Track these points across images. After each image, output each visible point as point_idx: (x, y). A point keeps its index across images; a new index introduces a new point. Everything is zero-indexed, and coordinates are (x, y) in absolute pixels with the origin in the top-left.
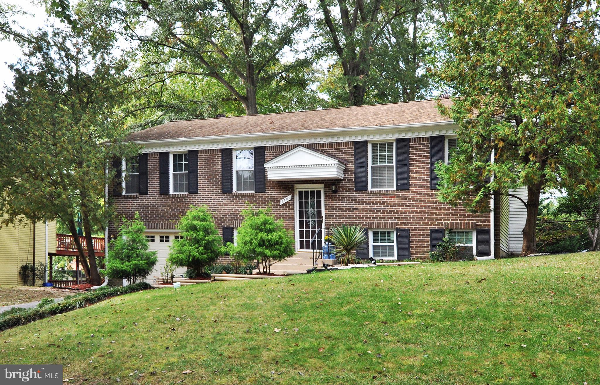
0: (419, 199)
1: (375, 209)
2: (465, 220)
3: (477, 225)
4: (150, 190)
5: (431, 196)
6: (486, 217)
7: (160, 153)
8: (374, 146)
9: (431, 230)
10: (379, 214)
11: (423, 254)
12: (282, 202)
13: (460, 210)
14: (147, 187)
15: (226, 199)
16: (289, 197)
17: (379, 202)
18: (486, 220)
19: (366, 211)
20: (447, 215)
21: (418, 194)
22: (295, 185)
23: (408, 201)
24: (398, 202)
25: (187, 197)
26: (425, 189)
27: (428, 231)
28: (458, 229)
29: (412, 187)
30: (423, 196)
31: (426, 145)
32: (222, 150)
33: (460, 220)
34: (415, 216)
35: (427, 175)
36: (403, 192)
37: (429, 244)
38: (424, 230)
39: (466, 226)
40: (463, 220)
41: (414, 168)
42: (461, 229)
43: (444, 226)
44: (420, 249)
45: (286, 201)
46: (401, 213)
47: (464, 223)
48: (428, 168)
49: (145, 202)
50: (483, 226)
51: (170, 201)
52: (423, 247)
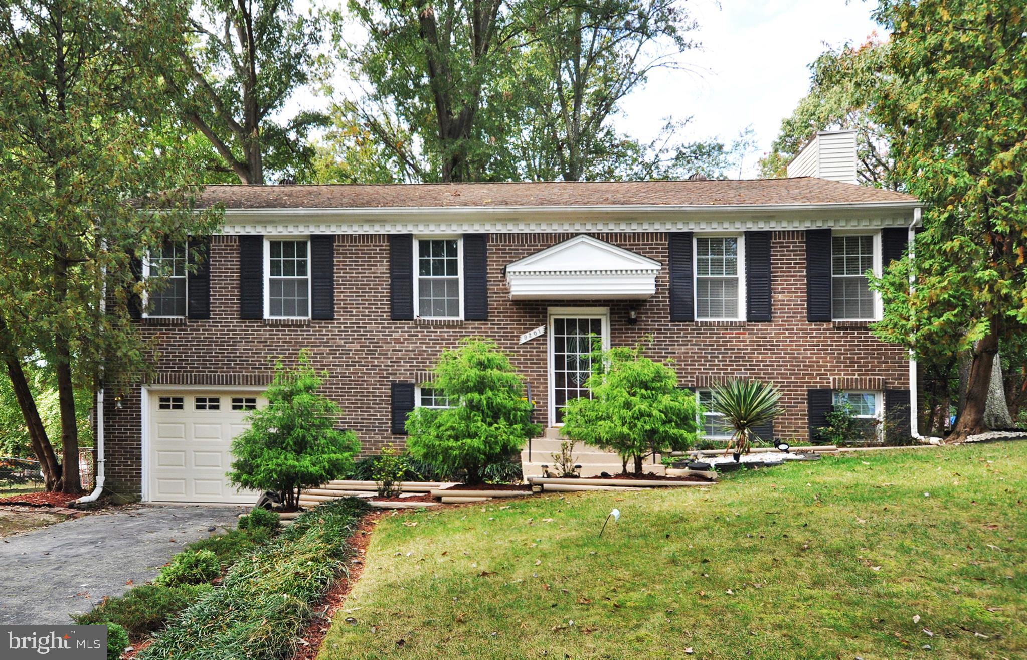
0: (788, 337)
1: (709, 353)
2: (868, 375)
3: (886, 383)
4: (216, 309)
5: (809, 333)
6: (901, 370)
7: (241, 237)
8: (702, 242)
9: (809, 391)
10: (716, 362)
11: (795, 431)
12: (524, 338)
13: (858, 358)
14: (208, 303)
15: (399, 332)
16: (540, 331)
17: (716, 341)
18: (902, 375)
19: (691, 357)
20: (838, 366)
21: (787, 329)
22: (549, 308)
23: (768, 341)
24: (750, 341)
25: (308, 326)
26: (799, 321)
27: (804, 391)
28: (856, 389)
29: (775, 317)
30: (796, 333)
31: (800, 245)
32: (392, 238)
33: (859, 375)
34: (782, 366)
35: (803, 297)
36: (760, 326)
37: (805, 415)
38: (797, 391)
39: (870, 386)
40: (863, 375)
41: (779, 284)
42: (861, 389)
43: (832, 385)
44: (791, 423)
45: (533, 336)
46: (757, 361)
47: (865, 379)
48: (803, 284)
49: (203, 334)
50: (896, 385)
51: (265, 333)
52: (795, 419)
